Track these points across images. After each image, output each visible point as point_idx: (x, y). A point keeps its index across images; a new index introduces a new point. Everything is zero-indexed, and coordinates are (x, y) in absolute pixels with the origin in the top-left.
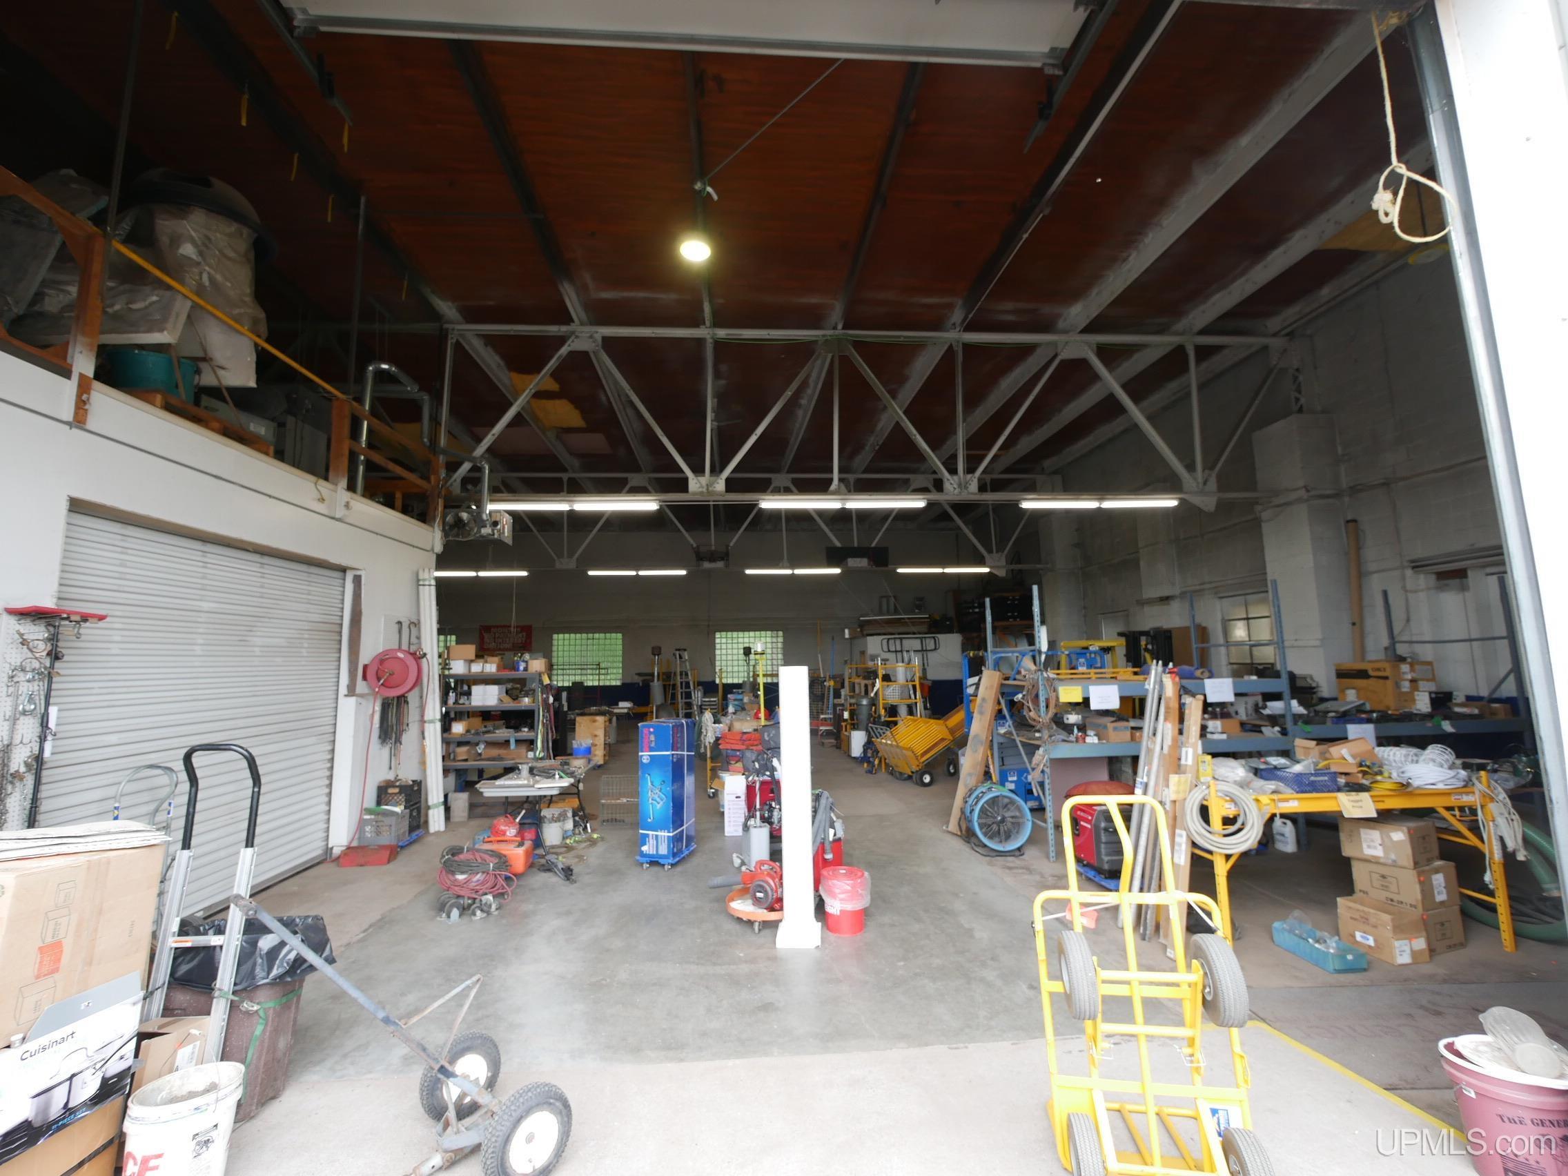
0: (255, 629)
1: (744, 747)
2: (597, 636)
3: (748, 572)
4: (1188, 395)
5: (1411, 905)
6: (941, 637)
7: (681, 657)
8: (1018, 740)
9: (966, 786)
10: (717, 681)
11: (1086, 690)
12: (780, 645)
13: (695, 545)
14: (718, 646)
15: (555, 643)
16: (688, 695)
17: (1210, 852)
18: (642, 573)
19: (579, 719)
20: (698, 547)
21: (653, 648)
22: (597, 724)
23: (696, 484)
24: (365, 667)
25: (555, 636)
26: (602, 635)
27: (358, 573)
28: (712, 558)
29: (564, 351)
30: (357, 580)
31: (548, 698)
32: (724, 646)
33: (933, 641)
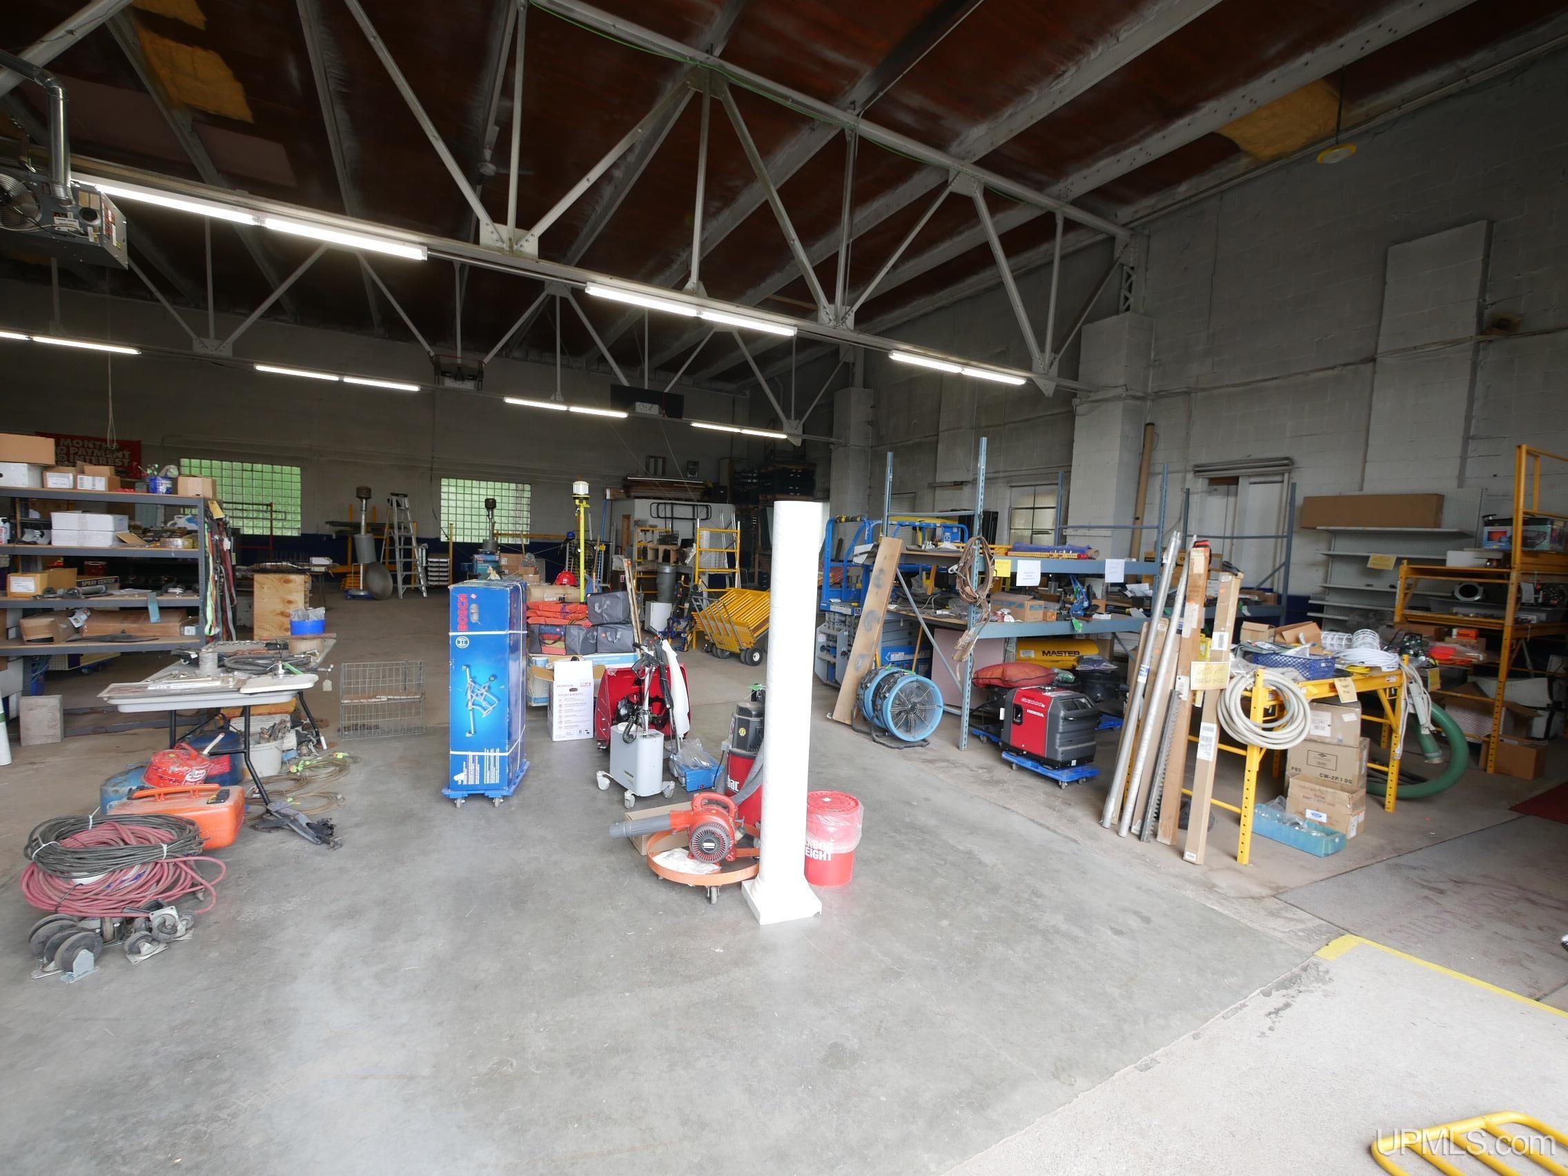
1: (566, 622)
2: (258, 467)
3: (509, 400)
5: (1346, 781)
6: (713, 506)
7: (398, 505)
8: (921, 618)
9: (857, 669)
10: (443, 539)
11: (1015, 565)
12: (525, 501)
13: (432, 354)
14: (444, 496)
15: (184, 470)
16: (408, 553)
18: (348, 380)
19: (258, 578)
20: (437, 356)
21: (359, 490)
22: (291, 585)
23: (490, 232)
25: (184, 461)
26: (268, 467)
28: (460, 375)
31: (221, 541)
32: (452, 497)
33: (705, 509)
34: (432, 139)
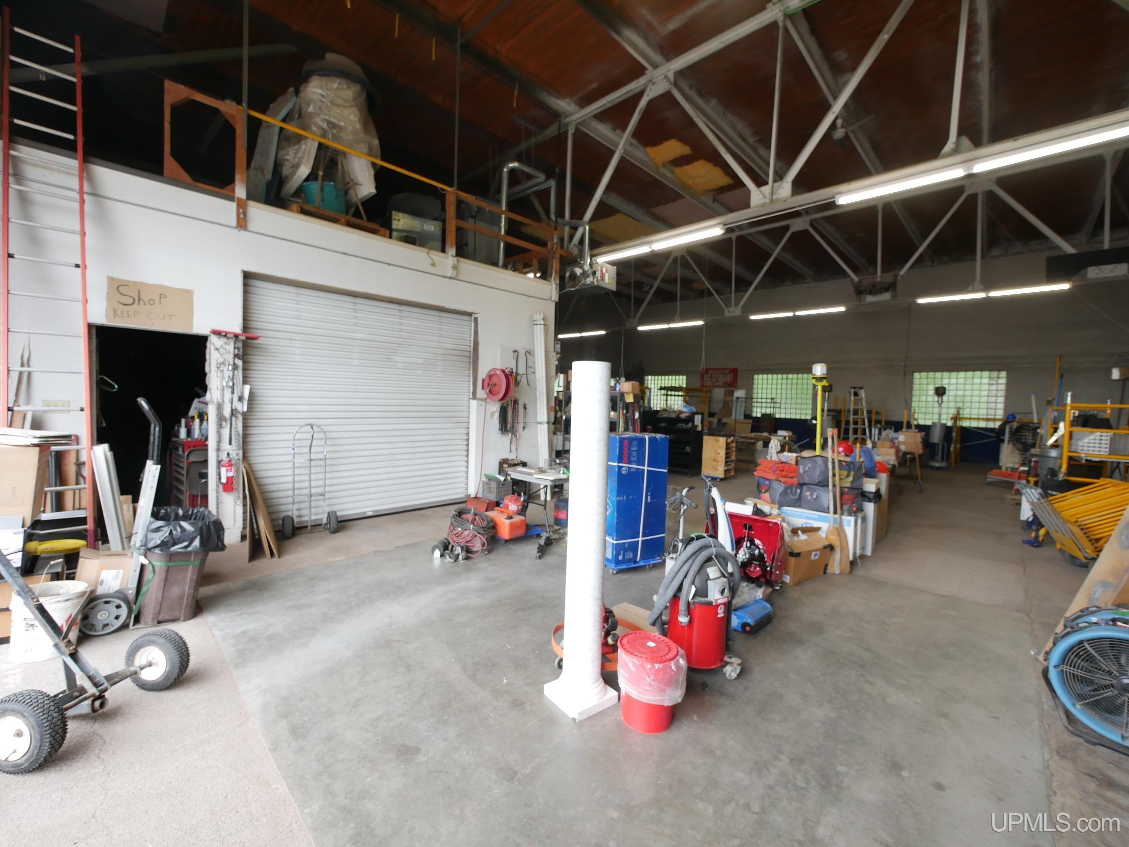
3: (921, 301)
7: (856, 395)
12: (1002, 387)
13: (857, 280)
14: (915, 387)
15: (755, 382)
16: (863, 432)
18: (799, 313)
19: (705, 438)
20: (860, 280)
22: (719, 443)
23: (758, 197)
24: (483, 380)
25: (756, 377)
26: (795, 376)
27: (476, 316)
28: (878, 290)
30: (476, 320)
32: (924, 387)
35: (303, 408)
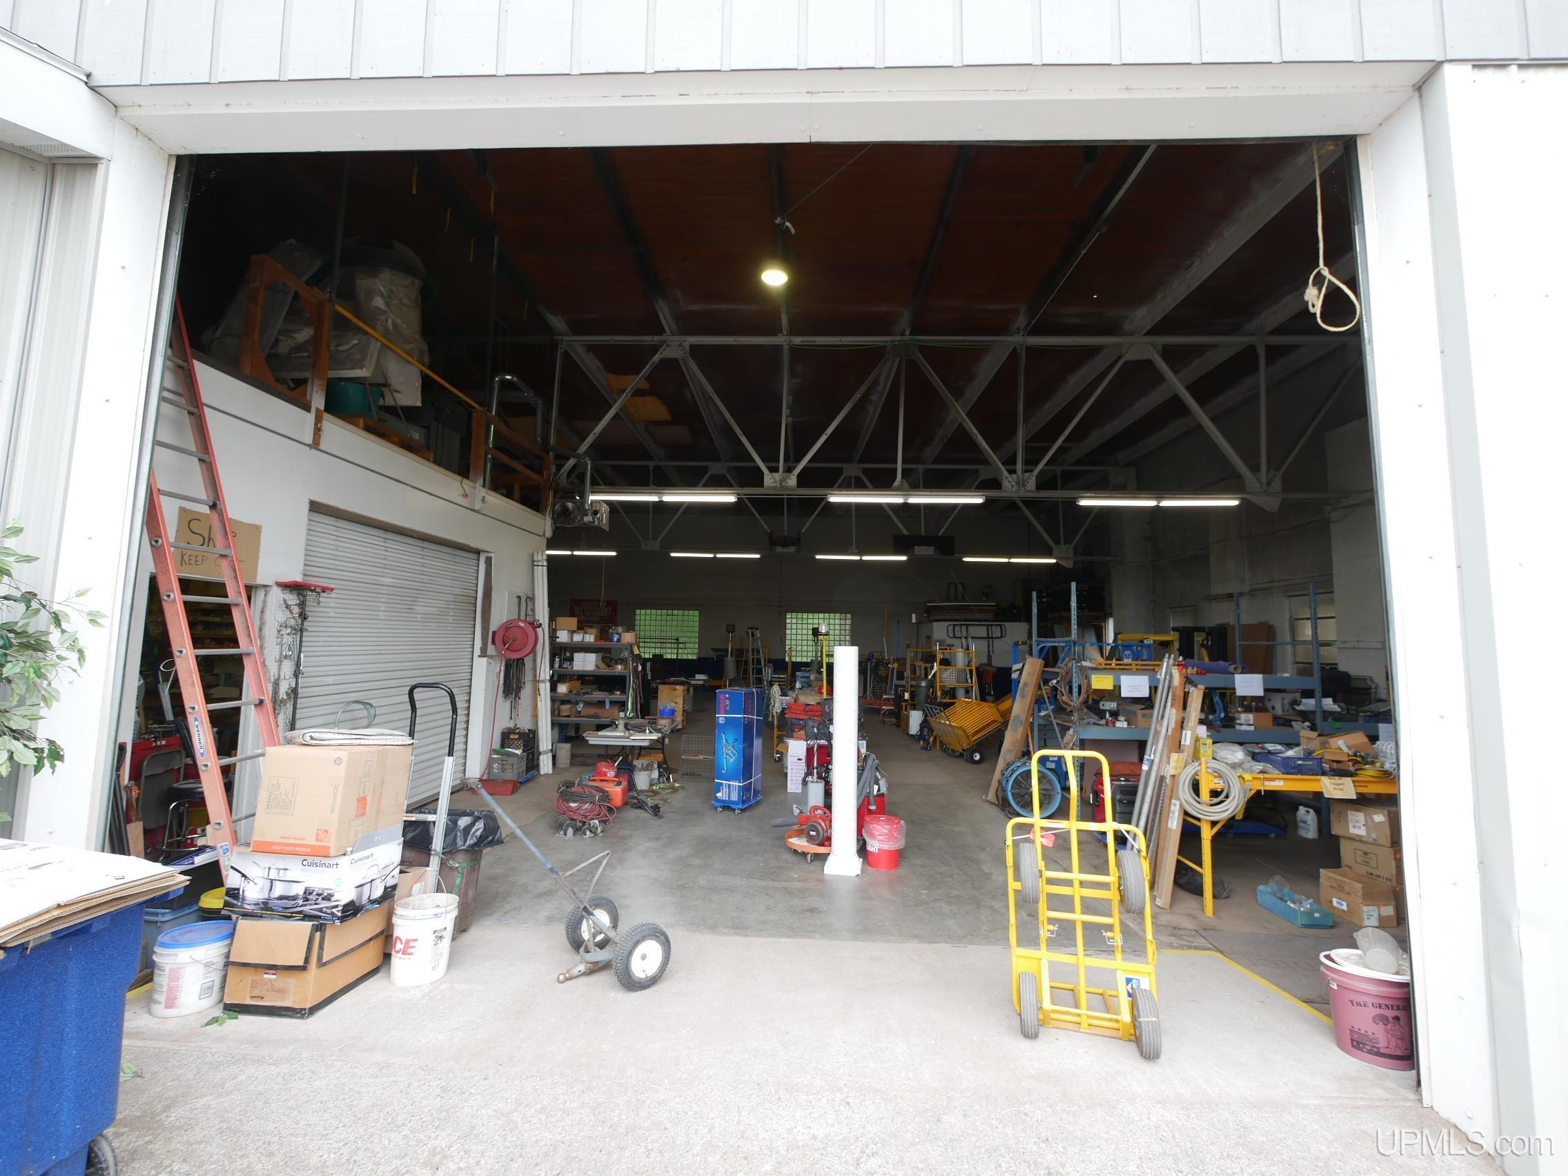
0: (417, 600)
1: (806, 717)
2: (675, 612)
3: (818, 557)
4: (1256, 396)
5: (1387, 879)
6: (1008, 625)
7: (753, 635)
8: (1055, 722)
9: (1005, 760)
10: (787, 660)
11: (1117, 680)
12: (848, 627)
13: (769, 531)
14: (788, 626)
15: (638, 617)
16: (759, 671)
17: (1199, 820)
18: (719, 556)
19: (660, 687)
20: (771, 532)
21: (728, 626)
22: (677, 692)
23: (771, 479)
24: (494, 633)
25: (638, 611)
26: (681, 612)
27: (489, 555)
28: (785, 544)
29: (656, 358)
30: (489, 561)
31: (637, 666)
32: (794, 626)
33: (999, 628)
34: (740, 436)
35: (330, 680)
